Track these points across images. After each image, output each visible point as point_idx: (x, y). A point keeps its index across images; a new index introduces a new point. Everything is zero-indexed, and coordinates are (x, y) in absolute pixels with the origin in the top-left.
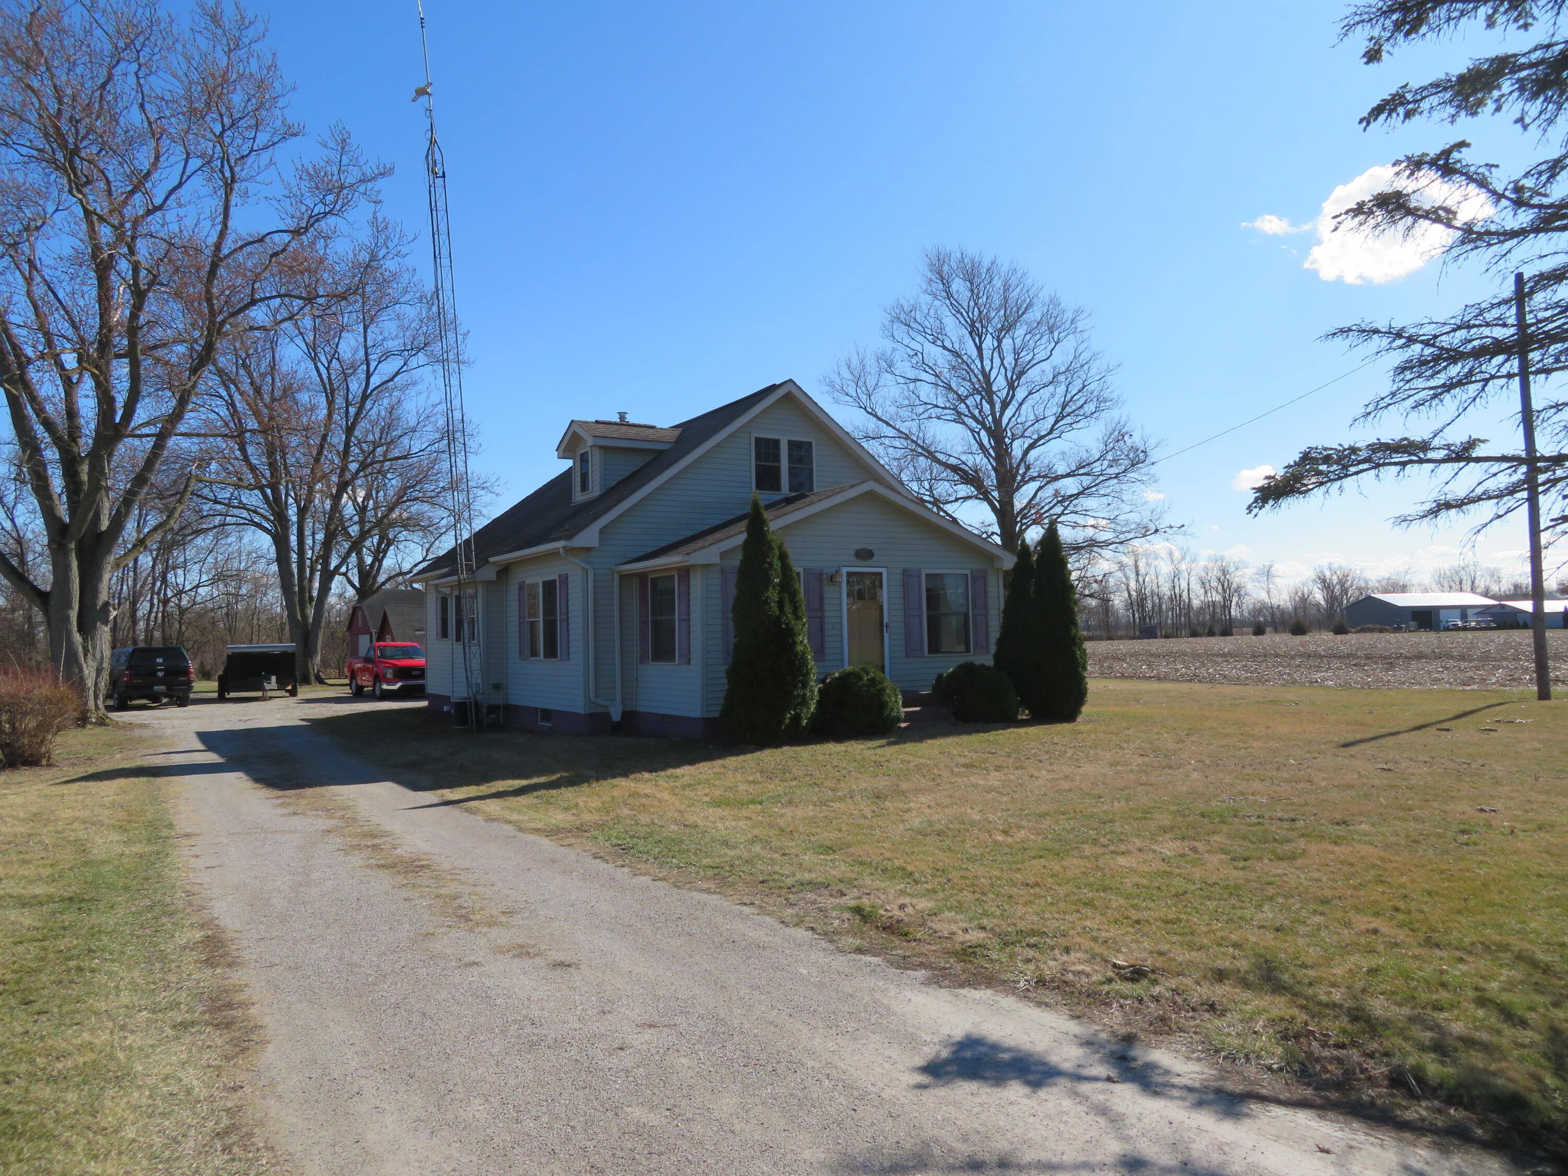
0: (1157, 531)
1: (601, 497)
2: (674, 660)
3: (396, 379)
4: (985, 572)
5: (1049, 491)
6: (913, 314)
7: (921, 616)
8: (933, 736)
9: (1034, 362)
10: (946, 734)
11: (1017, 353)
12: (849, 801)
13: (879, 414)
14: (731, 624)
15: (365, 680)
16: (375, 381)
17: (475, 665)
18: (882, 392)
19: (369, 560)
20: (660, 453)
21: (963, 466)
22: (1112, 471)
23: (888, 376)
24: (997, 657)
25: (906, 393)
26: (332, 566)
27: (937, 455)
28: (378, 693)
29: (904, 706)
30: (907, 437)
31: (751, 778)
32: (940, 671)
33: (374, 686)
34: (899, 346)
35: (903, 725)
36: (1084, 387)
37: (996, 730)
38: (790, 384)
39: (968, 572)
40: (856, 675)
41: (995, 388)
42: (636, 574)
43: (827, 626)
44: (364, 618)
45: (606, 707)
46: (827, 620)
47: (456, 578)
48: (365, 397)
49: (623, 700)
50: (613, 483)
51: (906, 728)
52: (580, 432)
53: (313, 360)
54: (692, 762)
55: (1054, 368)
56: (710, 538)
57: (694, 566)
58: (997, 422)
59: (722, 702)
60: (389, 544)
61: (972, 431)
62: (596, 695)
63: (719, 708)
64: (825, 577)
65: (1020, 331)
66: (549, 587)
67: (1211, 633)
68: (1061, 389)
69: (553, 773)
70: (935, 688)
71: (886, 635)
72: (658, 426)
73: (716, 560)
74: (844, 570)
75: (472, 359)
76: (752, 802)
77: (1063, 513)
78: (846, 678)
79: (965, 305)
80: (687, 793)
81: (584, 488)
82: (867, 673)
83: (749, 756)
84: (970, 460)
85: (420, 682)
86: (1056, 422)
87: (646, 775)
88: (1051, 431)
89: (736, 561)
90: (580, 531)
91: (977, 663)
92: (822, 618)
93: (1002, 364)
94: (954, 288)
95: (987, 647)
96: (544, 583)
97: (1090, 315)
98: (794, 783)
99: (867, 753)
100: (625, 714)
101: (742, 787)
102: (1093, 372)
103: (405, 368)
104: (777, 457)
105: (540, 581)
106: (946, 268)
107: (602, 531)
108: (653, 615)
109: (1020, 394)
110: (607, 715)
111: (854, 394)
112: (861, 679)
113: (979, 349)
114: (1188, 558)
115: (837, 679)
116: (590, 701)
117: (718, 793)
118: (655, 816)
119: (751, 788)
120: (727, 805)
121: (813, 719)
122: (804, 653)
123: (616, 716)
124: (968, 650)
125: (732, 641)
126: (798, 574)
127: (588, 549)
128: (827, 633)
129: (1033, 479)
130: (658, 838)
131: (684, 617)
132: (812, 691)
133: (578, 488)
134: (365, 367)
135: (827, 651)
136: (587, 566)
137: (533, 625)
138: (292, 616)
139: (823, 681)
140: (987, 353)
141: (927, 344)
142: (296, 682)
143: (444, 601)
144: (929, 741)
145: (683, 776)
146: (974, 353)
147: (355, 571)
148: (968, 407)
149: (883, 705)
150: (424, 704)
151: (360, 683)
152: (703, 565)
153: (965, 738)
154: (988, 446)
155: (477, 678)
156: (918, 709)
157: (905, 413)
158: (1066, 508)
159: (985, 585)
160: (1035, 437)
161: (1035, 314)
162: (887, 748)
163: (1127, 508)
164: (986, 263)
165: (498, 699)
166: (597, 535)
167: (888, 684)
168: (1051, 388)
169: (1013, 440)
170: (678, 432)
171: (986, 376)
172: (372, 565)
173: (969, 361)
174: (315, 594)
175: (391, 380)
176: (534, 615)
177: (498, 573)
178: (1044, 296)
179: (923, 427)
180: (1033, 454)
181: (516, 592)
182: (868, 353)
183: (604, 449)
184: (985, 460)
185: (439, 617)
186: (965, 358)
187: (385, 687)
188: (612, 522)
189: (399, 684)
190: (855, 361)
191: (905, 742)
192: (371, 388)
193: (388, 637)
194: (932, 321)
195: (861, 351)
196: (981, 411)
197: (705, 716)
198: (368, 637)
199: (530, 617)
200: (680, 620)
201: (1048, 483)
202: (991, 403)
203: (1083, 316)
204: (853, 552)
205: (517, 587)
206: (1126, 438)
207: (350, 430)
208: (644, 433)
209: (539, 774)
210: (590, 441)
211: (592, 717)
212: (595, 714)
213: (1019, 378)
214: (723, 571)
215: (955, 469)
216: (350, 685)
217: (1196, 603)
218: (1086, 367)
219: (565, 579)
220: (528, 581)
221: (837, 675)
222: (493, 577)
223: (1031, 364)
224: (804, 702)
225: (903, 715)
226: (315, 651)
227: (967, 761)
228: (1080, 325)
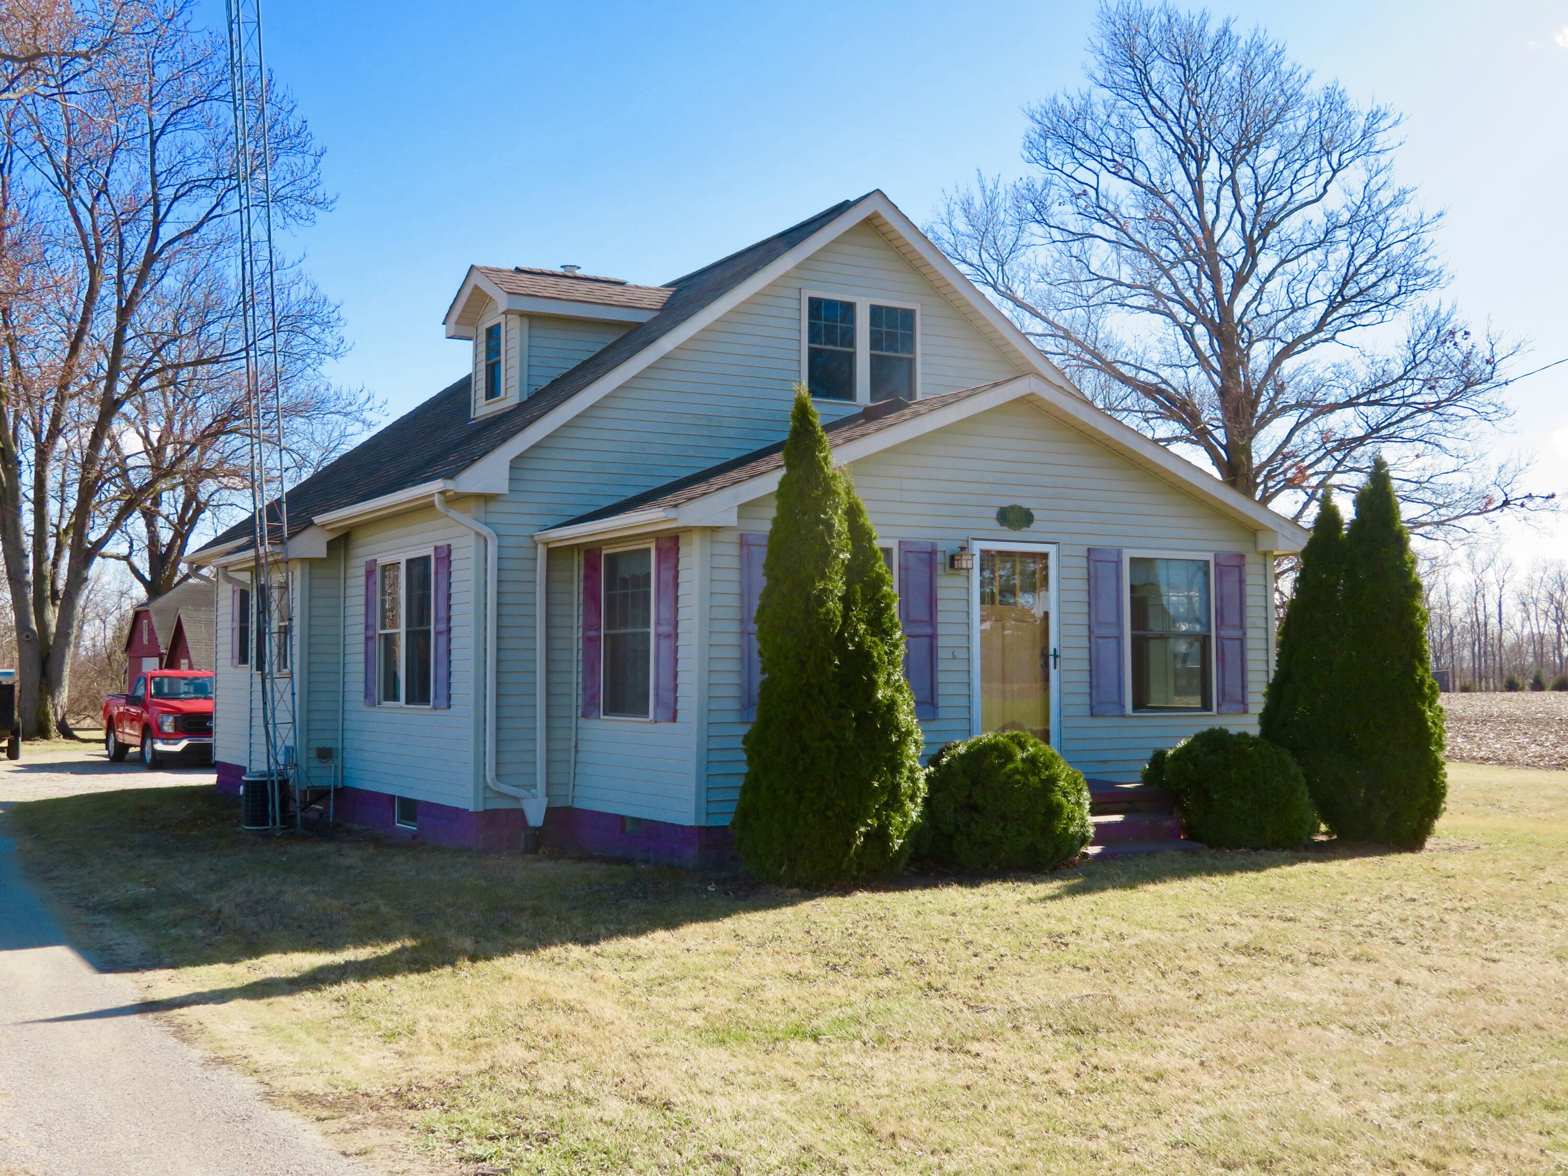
0: (1506, 503)
1: (521, 406)
2: (645, 713)
3: (203, 231)
4: (1242, 556)
5: (1311, 434)
6: (1080, 124)
7: (1119, 638)
8: (1156, 876)
9: (1291, 207)
10: (1183, 872)
11: (1260, 191)
12: (1012, 1036)
13: (1020, 294)
14: (756, 645)
15: (130, 735)
16: (167, 232)
17: (283, 715)
18: (1025, 257)
19: (166, 535)
20: (636, 327)
21: (1164, 386)
22: (1429, 397)
23: (1034, 227)
24: (1266, 718)
25: (1065, 260)
26: (93, 536)
27: (1118, 366)
28: (148, 757)
29: (1094, 812)
30: (1067, 336)
31: (793, 968)
32: (1159, 744)
33: (143, 746)
34: (1057, 178)
35: (1093, 850)
36: (1378, 251)
37: (1277, 864)
38: (876, 198)
39: (1210, 557)
40: (1002, 752)
41: (1221, 251)
42: (578, 546)
43: (942, 654)
44: (151, 631)
45: (516, 799)
46: (941, 642)
47: (251, 553)
48: (151, 258)
49: (549, 785)
50: (545, 383)
51: (1097, 856)
52: (488, 287)
53: (67, 194)
54: (671, 924)
55: (1329, 216)
56: (719, 480)
57: (689, 530)
58: (1226, 310)
59: (736, 795)
60: (199, 511)
61: (1183, 328)
62: (498, 776)
63: (732, 807)
64: (940, 558)
65: (1267, 155)
66: (418, 567)
67: (1538, 686)
68: (1343, 252)
69: (389, 939)
70: (1148, 778)
71: (1053, 673)
72: (632, 281)
73: (731, 519)
74: (977, 547)
75: (330, 197)
76: (797, 1033)
77: (1334, 471)
78: (979, 754)
79: (1174, 105)
80: (659, 1002)
81: (492, 391)
82: (1023, 747)
83: (788, 911)
84: (1176, 379)
85: (206, 740)
86: (1327, 314)
87: (576, 951)
88: (1320, 326)
89: (764, 525)
90: (473, 461)
91: (1233, 731)
92: (933, 637)
93: (1238, 207)
94: (1155, 77)
95: (1243, 702)
96: (409, 562)
97: (1396, 123)
98: (885, 983)
99: (1030, 912)
100: (550, 812)
101: (776, 990)
102: (1394, 226)
103: (218, 211)
104: (849, 338)
105: (402, 559)
106: (1140, 41)
107: (516, 464)
108: (609, 625)
109: (1266, 263)
110: (518, 815)
111: (976, 261)
112: (1010, 757)
113: (1196, 183)
114: (1499, 563)
115: (961, 756)
116: (486, 787)
117: (721, 1002)
118: (575, 1068)
119: (794, 992)
120: (740, 1040)
121: (915, 834)
122: (892, 706)
123: (535, 815)
124: (1206, 705)
125: (758, 678)
126: (887, 552)
127: (487, 498)
128: (941, 666)
129: (1285, 409)
130: (572, 1140)
131: (666, 629)
132: (914, 781)
133: (482, 393)
134: (151, 209)
135: (941, 702)
136: (485, 531)
137: (390, 641)
138: (22, 622)
139: (934, 760)
140: (1209, 189)
141: (1104, 174)
142: (15, 733)
143: (244, 597)
144: (1151, 888)
145: (651, 955)
146: (1188, 193)
147: (146, 554)
148: (1174, 284)
149: (1054, 811)
150: (209, 779)
151: (121, 739)
152: (704, 529)
153: (1220, 880)
154: (1208, 353)
155: (286, 736)
156: (1118, 818)
157: (1063, 295)
158: (1340, 463)
159: (1241, 581)
160: (1290, 339)
161: (1295, 122)
162: (1067, 900)
163: (1449, 463)
164: (1212, 30)
165: (323, 777)
166: (504, 472)
167: (1063, 770)
168: (1319, 253)
169: (1251, 344)
170: (668, 293)
171: (1208, 232)
172: (170, 546)
173: (1178, 206)
174: (61, 584)
175: (196, 229)
176: (394, 624)
177: (331, 545)
178: (1314, 90)
179: (1094, 319)
180: (1288, 366)
181: (363, 580)
182: (1001, 189)
183: (531, 318)
184: (1203, 376)
185: (237, 624)
186: (1171, 198)
187: (160, 746)
188: (535, 447)
189: (184, 743)
190: (978, 202)
191: (1103, 889)
192: (160, 244)
193: (184, 662)
194: (1112, 134)
195: (990, 185)
196: (1197, 292)
197: (703, 823)
198: (157, 660)
199: (383, 627)
200: (658, 636)
201: (1314, 416)
202: (1215, 278)
203: (1383, 124)
204: (993, 513)
205: (362, 571)
206: (1458, 337)
207: (124, 313)
208: (601, 292)
209: (360, 941)
210: (502, 302)
211: (491, 816)
212: (496, 811)
213: (1264, 235)
214: (744, 542)
215: (1149, 391)
216: (106, 741)
217: (1509, 638)
218: (1381, 218)
219: (445, 556)
220: (382, 560)
221: (962, 749)
222: (322, 552)
223: (1287, 211)
224: (894, 802)
225: (1092, 830)
226: (59, 683)
227: (1246, 938)
228: (1380, 140)
